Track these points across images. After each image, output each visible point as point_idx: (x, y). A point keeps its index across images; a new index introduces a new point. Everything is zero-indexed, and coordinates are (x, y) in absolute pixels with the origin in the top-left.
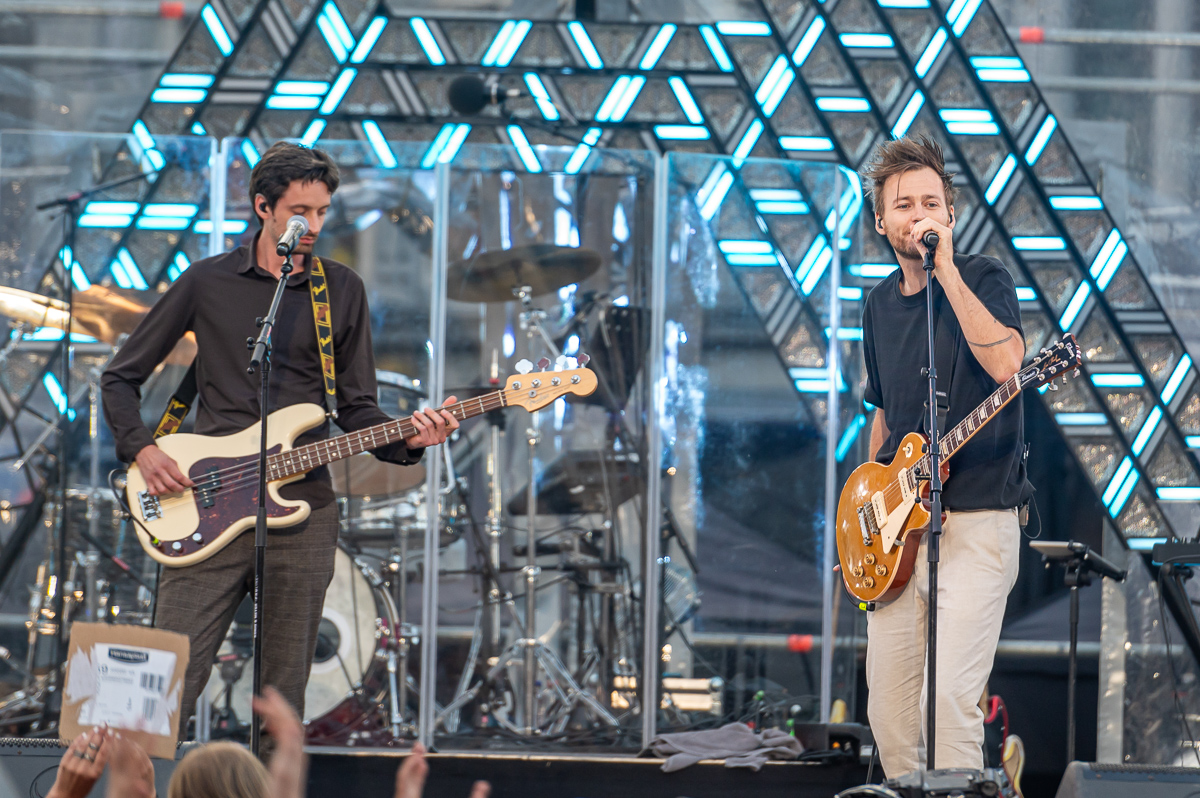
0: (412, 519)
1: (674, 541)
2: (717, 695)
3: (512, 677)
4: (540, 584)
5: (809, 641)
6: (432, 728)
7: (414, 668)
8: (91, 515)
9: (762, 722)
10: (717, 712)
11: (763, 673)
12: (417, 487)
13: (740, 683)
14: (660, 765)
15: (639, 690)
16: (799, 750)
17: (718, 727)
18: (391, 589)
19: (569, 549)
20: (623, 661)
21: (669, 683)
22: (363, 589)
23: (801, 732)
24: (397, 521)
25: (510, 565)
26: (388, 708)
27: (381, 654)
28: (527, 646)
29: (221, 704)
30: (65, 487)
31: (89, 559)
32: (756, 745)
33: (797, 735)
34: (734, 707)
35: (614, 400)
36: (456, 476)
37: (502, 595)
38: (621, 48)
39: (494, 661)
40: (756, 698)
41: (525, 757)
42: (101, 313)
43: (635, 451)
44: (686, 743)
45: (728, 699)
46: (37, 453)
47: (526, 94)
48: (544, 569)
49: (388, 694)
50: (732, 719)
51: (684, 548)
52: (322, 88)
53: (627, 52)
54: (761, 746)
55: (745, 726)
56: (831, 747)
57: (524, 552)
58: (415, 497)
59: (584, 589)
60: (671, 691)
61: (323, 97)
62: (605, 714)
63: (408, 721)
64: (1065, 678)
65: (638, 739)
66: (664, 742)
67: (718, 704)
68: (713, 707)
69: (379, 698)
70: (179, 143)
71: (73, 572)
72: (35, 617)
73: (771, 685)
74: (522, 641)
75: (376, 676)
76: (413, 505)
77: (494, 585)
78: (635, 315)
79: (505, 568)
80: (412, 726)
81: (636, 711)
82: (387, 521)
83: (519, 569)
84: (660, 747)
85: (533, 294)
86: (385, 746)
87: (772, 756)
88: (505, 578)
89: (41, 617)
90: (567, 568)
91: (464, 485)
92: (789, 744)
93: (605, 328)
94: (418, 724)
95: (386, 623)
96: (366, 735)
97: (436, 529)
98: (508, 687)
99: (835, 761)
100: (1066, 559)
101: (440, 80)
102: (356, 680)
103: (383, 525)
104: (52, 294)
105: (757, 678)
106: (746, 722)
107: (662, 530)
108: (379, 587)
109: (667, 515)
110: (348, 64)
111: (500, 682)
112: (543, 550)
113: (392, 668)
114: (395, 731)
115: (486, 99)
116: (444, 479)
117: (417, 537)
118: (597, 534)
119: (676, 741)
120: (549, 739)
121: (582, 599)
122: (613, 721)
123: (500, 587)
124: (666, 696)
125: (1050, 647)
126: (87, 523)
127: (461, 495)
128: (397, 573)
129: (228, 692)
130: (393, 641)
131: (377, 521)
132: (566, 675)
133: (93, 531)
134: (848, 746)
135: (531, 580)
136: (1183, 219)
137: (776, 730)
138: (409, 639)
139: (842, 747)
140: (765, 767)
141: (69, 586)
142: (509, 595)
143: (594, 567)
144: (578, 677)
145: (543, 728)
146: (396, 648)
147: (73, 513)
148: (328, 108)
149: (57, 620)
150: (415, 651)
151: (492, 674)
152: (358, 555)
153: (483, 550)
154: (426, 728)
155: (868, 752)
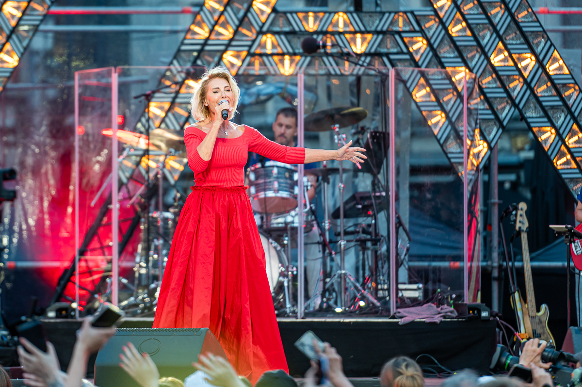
0: (293, 222)
1: (401, 229)
2: (421, 291)
3: (336, 287)
4: (346, 248)
5: (458, 264)
6: (303, 309)
8: (160, 224)
9: (440, 303)
10: (421, 298)
11: (440, 281)
12: (294, 209)
13: (430, 286)
14: (398, 322)
15: (388, 290)
16: (456, 314)
17: (422, 305)
18: (284, 251)
19: (358, 232)
20: (381, 277)
21: (401, 286)
22: (273, 252)
23: (456, 307)
24: (286, 223)
25: (334, 240)
26: (285, 300)
28: (341, 274)
30: (149, 212)
31: (159, 242)
32: (437, 313)
33: (454, 308)
34: (428, 297)
35: (375, 170)
36: (310, 204)
37: (330, 253)
38: (373, 22)
39: (328, 280)
40: (437, 292)
41: (342, 320)
42: (161, 141)
43: (384, 191)
44: (408, 312)
45: (426, 292)
48: (348, 241)
49: (285, 295)
50: (427, 302)
51: (405, 230)
52: (251, 43)
53: (376, 24)
54: (440, 313)
55: (433, 305)
56: (469, 313)
57: (339, 234)
58: (293, 213)
59: (365, 249)
60: (402, 290)
61: (250, 47)
62: (375, 301)
63: (293, 306)
65: (389, 310)
66: (399, 312)
67: (421, 295)
68: (419, 296)
69: (281, 297)
71: (153, 247)
72: (137, 266)
73: (443, 286)
74: (339, 272)
76: (292, 216)
77: (327, 249)
78: (382, 135)
79: (331, 242)
80: (295, 308)
81: (388, 298)
82: (282, 223)
83: (338, 242)
84: (398, 314)
85: (340, 128)
86: (284, 317)
87: (444, 317)
88: (331, 245)
89: (141, 267)
90: (357, 241)
91: (314, 208)
92: (452, 312)
93: (370, 141)
94: (297, 307)
95: (283, 266)
97: (303, 226)
98: (334, 290)
99: (470, 319)
100: (563, 232)
101: (299, 38)
103: (280, 225)
104: (141, 133)
105: (437, 283)
106: (433, 303)
107: (396, 224)
108: (280, 251)
109: (398, 218)
110: (260, 32)
111: (331, 289)
112: (346, 233)
113: (286, 284)
114: (288, 311)
115: (318, 47)
117: (294, 229)
118: (369, 226)
119: (405, 312)
120: (351, 312)
121: (364, 254)
122: (378, 304)
123: (329, 249)
124: (399, 292)
125: (559, 264)
126: (158, 227)
127: (312, 212)
128: (287, 244)
130: (286, 273)
131: (278, 223)
132: (358, 285)
133: (161, 231)
134: (476, 312)
135: (342, 246)
137: (445, 306)
138: (292, 272)
139: (473, 313)
140: (441, 322)
141: (151, 252)
142: (333, 253)
143: (368, 240)
144: (364, 285)
145: (349, 307)
146: (287, 276)
147: (152, 222)
148: (252, 51)
149: (147, 267)
150: (295, 278)
151: (327, 286)
152: (271, 236)
153: (322, 234)
154: (300, 309)
155: (484, 314)
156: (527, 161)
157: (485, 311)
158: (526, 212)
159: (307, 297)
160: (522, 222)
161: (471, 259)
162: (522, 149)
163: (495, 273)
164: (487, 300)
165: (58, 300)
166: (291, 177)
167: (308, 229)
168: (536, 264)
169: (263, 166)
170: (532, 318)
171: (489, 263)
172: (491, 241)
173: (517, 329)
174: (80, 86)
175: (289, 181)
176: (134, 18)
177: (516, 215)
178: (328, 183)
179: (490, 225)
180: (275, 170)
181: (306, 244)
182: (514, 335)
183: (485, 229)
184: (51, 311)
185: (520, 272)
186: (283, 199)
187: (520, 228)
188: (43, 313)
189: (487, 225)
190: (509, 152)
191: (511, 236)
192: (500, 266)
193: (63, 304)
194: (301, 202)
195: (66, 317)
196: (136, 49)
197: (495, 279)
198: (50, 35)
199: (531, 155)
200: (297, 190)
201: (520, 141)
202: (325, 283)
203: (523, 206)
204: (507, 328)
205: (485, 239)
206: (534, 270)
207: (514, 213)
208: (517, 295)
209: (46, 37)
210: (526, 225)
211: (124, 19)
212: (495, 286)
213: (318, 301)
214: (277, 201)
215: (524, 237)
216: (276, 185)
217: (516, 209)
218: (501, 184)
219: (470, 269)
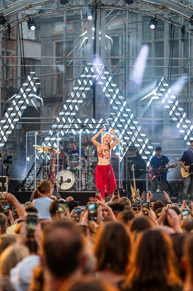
3: (88, 184)
5: (118, 180)
7: (79, 184)
8: (46, 169)
12: (79, 165)
18: (76, 175)
22: (73, 175)
24: (77, 169)
27: (75, 182)
29: (59, 187)
31: (46, 173)
37: (87, 176)
39: (86, 182)
41: (90, 192)
42: (47, 149)
46: (41, 163)
47: (89, 126)
48: (91, 173)
49: (76, 186)
52: (68, 126)
53: (98, 122)
57: (89, 172)
58: (78, 166)
61: (69, 127)
63: (78, 189)
64: (143, 183)
70: (54, 132)
74: (89, 180)
75: (75, 184)
79: (87, 173)
85: (90, 146)
86: (76, 191)
95: (76, 179)
96: (74, 190)
100: (143, 171)
101: (80, 125)
102: (73, 185)
110: (71, 123)
112: (91, 171)
115: (84, 127)
116: (81, 164)
117: (79, 170)
120: (92, 190)
125: (142, 180)
127: (83, 166)
129: (60, 186)
133: (46, 170)
134: (122, 190)
136: (154, 137)
138: (78, 180)
141: (44, 176)
146: (77, 182)
148: (69, 128)
150: (79, 182)
151: (86, 184)
152: (73, 172)
153: (85, 171)
154: (80, 189)
155: (124, 191)
156: (135, 157)
157: (124, 190)
158: (134, 167)
159: (82, 186)
160: (133, 169)
161: (121, 179)
162: (134, 154)
163: (127, 182)
164: (125, 187)
165: (22, 187)
166: (78, 158)
167: (82, 171)
168: (136, 180)
169: (71, 155)
170: (135, 192)
171: (125, 179)
172: (126, 174)
173: (131, 194)
174: (27, 137)
175: (77, 159)
176: (41, 120)
177: (132, 167)
178: (87, 159)
179: (126, 171)
180: (74, 156)
181: (81, 174)
182: (131, 196)
183: (124, 172)
184: (20, 190)
185: (133, 181)
186: (76, 163)
187: (132, 170)
188: (19, 190)
189: (125, 171)
190: (131, 155)
191: (131, 173)
192: (128, 180)
193: (23, 188)
194: (80, 163)
195: (24, 191)
196: (41, 127)
197: (127, 183)
198: (21, 124)
199: (136, 155)
200: (79, 161)
201: (133, 152)
202: (86, 183)
203: (133, 165)
204: (129, 194)
205: (124, 174)
206: (136, 181)
207: (131, 167)
208: (132, 186)
209: (20, 125)
210: (134, 170)
211: (39, 120)
212: (127, 185)
213: (84, 187)
214: (74, 163)
215: (134, 173)
216: (74, 159)
217: (132, 166)
218: (129, 162)
219: (121, 181)
